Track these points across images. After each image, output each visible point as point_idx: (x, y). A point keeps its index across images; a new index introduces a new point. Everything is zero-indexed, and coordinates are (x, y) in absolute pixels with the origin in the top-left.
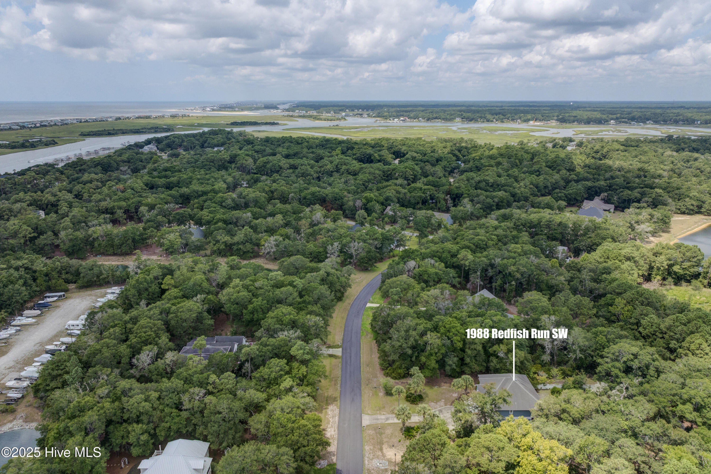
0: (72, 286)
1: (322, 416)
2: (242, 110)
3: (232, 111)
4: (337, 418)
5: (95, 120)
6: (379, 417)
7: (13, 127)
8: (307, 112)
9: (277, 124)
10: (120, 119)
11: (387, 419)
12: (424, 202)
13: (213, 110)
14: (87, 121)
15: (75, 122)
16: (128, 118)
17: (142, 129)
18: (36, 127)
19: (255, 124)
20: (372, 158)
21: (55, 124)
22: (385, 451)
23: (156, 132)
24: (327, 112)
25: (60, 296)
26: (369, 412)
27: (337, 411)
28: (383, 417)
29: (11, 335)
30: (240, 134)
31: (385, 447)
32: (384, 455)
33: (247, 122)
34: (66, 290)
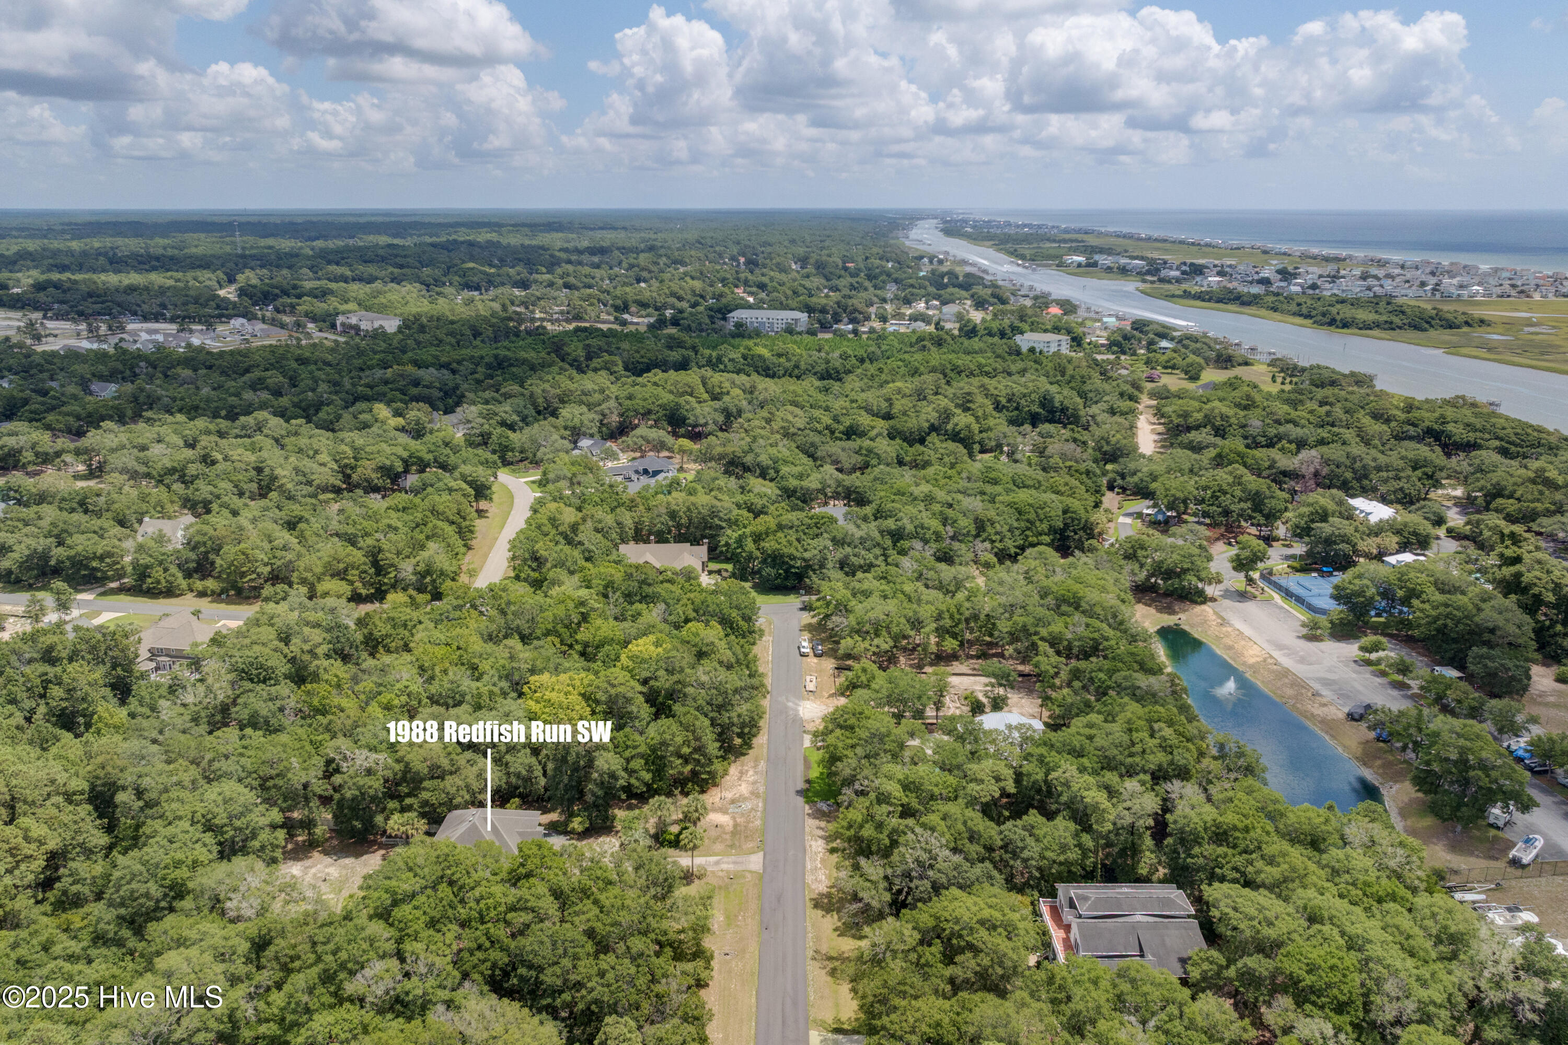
1: (835, 874)
4: (809, 866)
6: (731, 867)
11: (717, 863)
22: (731, 823)
26: (748, 875)
27: (809, 878)
28: (724, 866)
31: (730, 828)
32: (734, 818)
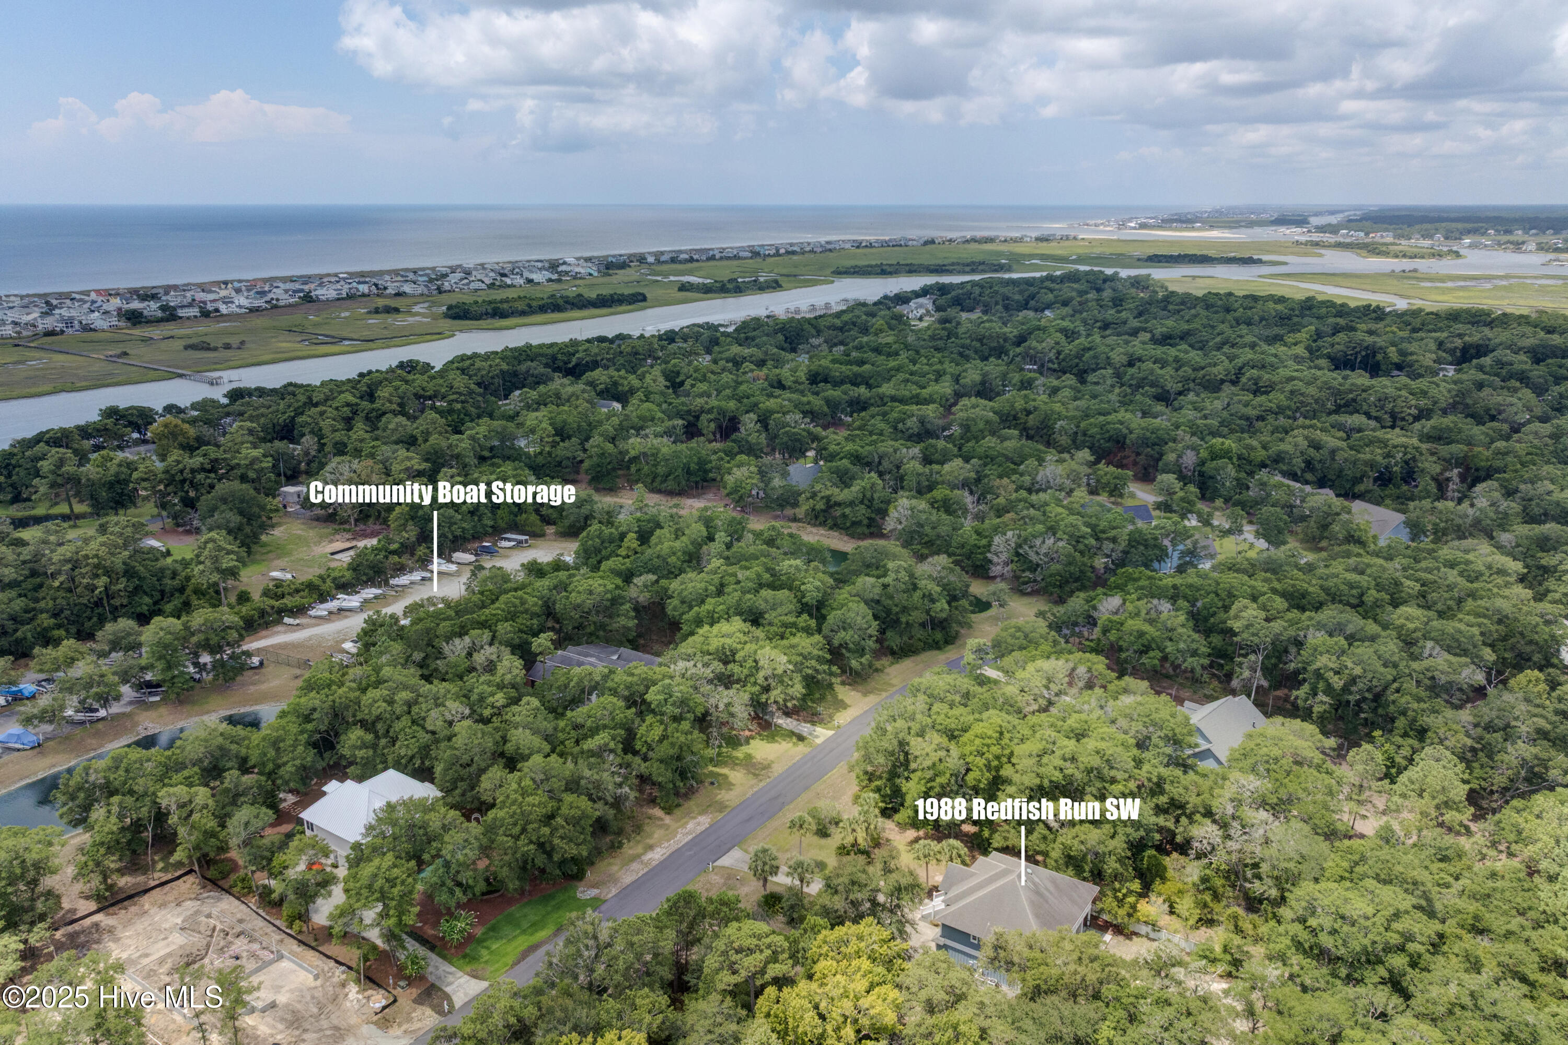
0: (550, 530)
2: (1212, 227)
3: (1187, 229)
5: (885, 244)
7: (742, 254)
8: (1367, 234)
9: (1259, 261)
10: (932, 242)
12: (1384, 479)
13: (1143, 226)
14: (870, 245)
15: (848, 246)
16: (950, 241)
17: (953, 264)
18: (777, 254)
19: (1203, 260)
20: (1379, 357)
21: (812, 251)
23: (973, 271)
24: (1424, 237)
25: (520, 542)
29: (412, 583)
30: (1136, 283)
33: (1186, 256)
34: (535, 535)
